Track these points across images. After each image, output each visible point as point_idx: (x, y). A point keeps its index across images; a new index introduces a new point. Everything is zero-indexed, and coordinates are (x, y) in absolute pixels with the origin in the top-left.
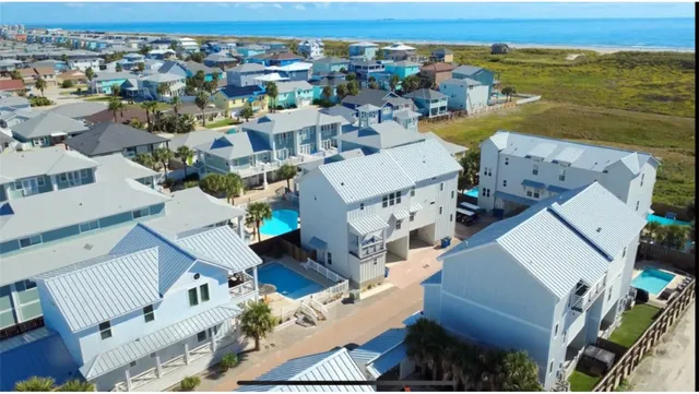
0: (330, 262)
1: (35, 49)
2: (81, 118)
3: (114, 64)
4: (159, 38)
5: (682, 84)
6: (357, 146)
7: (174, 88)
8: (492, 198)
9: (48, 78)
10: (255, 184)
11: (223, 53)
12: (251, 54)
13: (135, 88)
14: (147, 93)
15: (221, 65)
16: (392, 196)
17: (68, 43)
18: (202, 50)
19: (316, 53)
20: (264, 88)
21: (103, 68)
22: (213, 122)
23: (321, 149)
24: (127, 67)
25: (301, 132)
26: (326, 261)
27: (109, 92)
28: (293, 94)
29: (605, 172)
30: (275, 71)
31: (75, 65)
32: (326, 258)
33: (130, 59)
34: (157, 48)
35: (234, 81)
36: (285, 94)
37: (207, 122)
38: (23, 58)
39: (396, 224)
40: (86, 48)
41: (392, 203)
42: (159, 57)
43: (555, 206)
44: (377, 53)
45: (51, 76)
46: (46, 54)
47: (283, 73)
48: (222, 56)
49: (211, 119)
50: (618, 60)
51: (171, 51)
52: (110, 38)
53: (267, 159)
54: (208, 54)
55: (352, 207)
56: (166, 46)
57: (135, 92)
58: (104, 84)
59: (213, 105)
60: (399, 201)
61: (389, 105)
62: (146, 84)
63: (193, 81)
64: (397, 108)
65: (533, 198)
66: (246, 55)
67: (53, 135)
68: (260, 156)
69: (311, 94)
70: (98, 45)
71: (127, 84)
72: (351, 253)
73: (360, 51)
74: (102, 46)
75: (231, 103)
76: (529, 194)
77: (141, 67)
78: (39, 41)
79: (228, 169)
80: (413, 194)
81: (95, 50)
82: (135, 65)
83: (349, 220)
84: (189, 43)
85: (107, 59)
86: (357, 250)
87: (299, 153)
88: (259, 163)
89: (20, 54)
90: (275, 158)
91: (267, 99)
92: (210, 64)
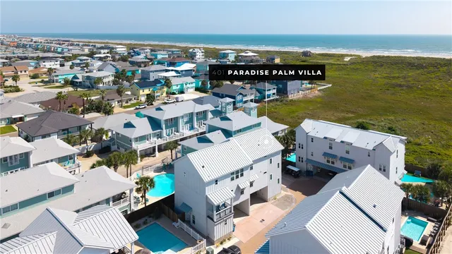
0: (194, 222)
1: (19, 52)
2: (38, 103)
3: (70, 63)
4: (103, 45)
5: (410, 77)
6: (218, 129)
7: (105, 80)
8: (304, 163)
9: (23, 73)
10: (149, 153)
11: (142, 56)
12: (159, 57)
13: (80, 80)
14: (88, 83)
15: (139, 64)
16: (237, 172)
17: (44, 47)
18: (129, 53)
19: (200, 56)
20: (163, 82)
21: (62, 65)
22: (129, 104)
23: (196, 126)
24: (78, 65)
25: (182, 117)
26: (192, 221)
27: (63, 82)
28: (182, 85)
29: (374, 150)
30: (172, 70)
31: (44, 64)
32: (192, 219)
33: (81, 60)
34: (100, 53)
35: (145, 76)
36: (177, 85)
37: (124, 104)
38: (10, 58)
39: (240, 191)
40: (55, 51)
41: (237, 177)
42: (100, 59)
43: (344, 189)
44: (236, 57)
45: (25, 71)
46: (26, 55)
47: (177, 71)
48: (141, 58)
49: (127, 102)
50: (373, 62)
51: (109, 55)
52: (72, 45)
53: (159, 136)
54: (132, 56)
55: (209, 183)
56: (106, 51)
57: (80, 82)
58: (60, 77)
59: (129, 93)
60: (242, 175)
61: (241, 94)
62: (88, 78)
63: (119, 76)
64: (246, 96)
65: (330, 164)
66: (156, 58)
67: (14, 117)
68: (155, 133)
69: (194, 85)
70: (62, 50)
71: (75, 77)
72: (208, 217)
73: (225, 56)
74: (65, 50)
75: (141, 91)
76: (328, 161)
77: (87, 65)
78: (24, 46)
79: (131, 145)
80: (252, 168)
81: (59, 53)
82: (84, 63)
83: (207, 194)
84: (121, 50)
85: (67, 59)
86: (213, 215)
87: (181, 130)
88: (154, 139)
89: (9, 55)
90: (165, 135)
91: (165, 89)
92: (133, 63)
